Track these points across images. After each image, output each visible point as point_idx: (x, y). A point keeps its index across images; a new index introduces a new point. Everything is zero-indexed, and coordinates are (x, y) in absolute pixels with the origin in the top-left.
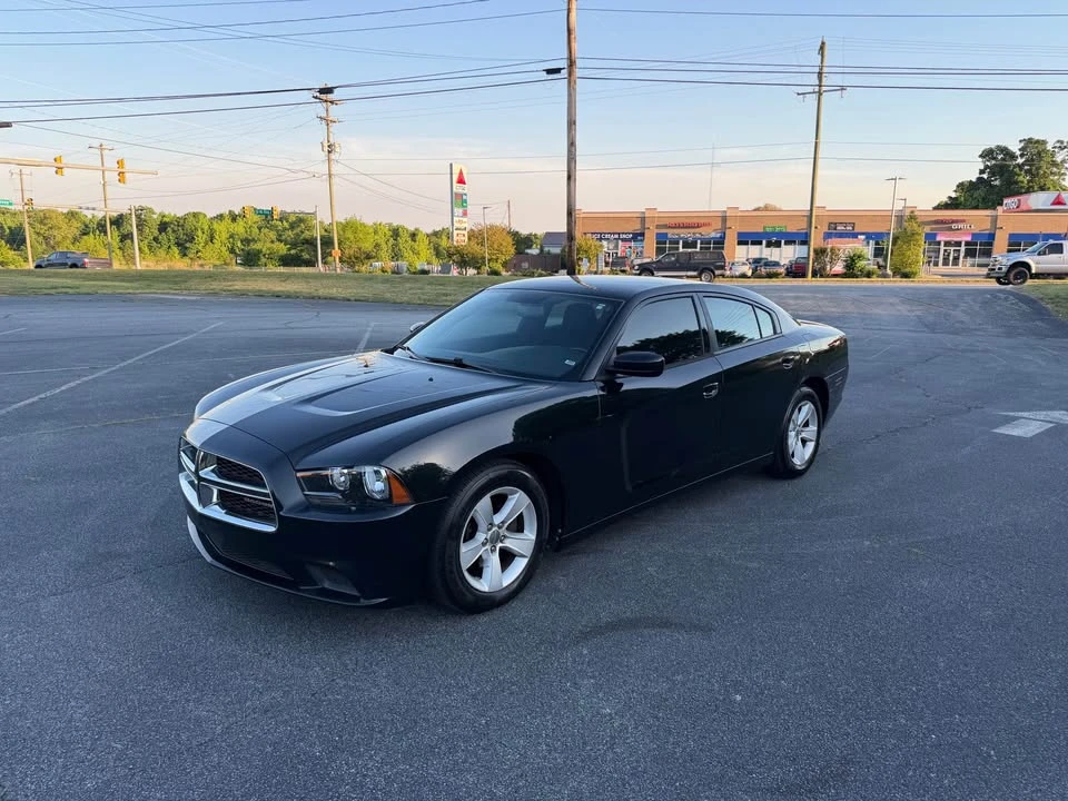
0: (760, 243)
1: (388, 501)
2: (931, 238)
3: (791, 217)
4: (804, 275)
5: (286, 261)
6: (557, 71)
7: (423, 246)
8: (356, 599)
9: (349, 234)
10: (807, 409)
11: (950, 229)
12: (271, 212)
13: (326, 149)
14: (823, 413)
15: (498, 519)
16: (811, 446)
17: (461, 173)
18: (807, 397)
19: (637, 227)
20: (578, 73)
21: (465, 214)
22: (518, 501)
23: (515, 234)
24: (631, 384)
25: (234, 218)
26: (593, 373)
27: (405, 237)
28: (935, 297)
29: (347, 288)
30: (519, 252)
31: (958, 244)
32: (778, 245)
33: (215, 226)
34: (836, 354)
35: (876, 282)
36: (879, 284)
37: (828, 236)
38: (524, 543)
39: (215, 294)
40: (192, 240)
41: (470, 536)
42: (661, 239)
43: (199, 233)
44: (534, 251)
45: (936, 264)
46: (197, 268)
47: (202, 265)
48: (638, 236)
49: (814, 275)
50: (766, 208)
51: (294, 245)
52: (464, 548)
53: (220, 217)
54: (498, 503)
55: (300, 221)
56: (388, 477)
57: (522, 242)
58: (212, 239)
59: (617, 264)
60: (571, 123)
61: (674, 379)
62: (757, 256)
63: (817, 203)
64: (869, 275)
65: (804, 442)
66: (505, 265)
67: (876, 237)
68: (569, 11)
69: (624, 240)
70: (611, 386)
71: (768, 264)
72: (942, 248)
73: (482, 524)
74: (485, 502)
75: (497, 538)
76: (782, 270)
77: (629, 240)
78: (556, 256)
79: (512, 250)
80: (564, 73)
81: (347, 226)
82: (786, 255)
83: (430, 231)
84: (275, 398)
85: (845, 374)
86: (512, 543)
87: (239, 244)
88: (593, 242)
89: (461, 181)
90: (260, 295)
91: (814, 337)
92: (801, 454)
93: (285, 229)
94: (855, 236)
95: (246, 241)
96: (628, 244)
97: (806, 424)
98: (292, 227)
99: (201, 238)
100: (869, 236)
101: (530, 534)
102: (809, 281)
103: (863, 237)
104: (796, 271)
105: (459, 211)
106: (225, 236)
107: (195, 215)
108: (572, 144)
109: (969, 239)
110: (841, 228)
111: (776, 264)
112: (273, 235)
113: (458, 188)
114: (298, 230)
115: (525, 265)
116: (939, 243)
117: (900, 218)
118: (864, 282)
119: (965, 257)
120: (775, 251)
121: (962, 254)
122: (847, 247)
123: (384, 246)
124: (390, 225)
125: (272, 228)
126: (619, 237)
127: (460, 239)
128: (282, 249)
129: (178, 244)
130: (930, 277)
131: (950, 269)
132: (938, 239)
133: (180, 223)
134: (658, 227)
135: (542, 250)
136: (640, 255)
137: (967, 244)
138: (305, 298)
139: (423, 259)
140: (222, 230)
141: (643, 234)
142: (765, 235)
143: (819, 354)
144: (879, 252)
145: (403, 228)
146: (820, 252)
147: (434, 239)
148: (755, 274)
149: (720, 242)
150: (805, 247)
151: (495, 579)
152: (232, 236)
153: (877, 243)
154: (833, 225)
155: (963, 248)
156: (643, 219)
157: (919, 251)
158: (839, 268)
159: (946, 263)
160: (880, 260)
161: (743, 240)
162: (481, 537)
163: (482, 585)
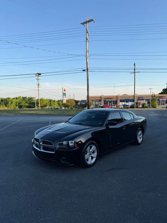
0: (124, 102)
1: (74, 147)
2: (158, 100)
3: (131, 96)
4: (134, 108)
5: (28, 107)
6: (85, 70)
7: (56, 103)
8: (69, 164)
9: (41, 101)
10: (140, 132)
11: (162, 98)
12: (26, 97)
13: (38, 85)
14: (143, 133)
15: (91, 151)
16: (141, 139)
17: (65, 89)
18: (140, 130)
19: (100, 99)
20: (89, 71)
21: (65, 97)
22: (94, 147)
23: (75, 101)
24: (111, 127)
25: (17, 98)
26: (104, 125)
27: (52, 102)
28: (160, 112)
29: (43, 112)
30: (76, 104)
31: (164, 101)
32: (128, 102)
33: (13, 100)
34: (144, 122)
35: (148, 109)
36: (149, 109)
37: (138, 100)
38: (95, 155)
39: (16, 114)
40: (8, 103)
41: (86, 154)
42: (105, 101)
43: (9, 102)
44: (79, 104)
45: (160, 105)
46: (9, 109)
47: (10, 108)
48: (100, 101)
49: (136, 108)
50: (125, 95)
51: (30, 104)
52: (86, 156)
53: (14, 98)
54: (91, 147)
55: (30, 99)
56: (74, 143)
57: (77, 102)
58: (12, 103)
59: (96, 106)
60: (88, 80)
61: (118, 126)
62: (124, 104)
63: (135, 94)
64: (147, 107)
65: (140, 138)
66: (73, 107)
67: (148, 100)
68: (87, 59)
69: (97, 101)
70: (107, 127)
71: (126, 106)
72: (161, 102)
73: (88, 151)
74: (89, 147)
75: (90, 154)
76: (129, 107)
77: (98, 101)
78: (84, 105)
79: (75, 104)
80: (86, 71)
81: (41, 100)
82: (130, 104)
83: (57, 100)
84: (51, 131)
85: (146, 126)
86: (93, 155)
87: (18, 104)
88: (92, 102)
89: (65, 91)
90: (26, 114)
91: (140, 119)
92: (140, 140)
93: (27, 101)
94: (143, 100)
95: (19, 103)
96: (98, 102)
97: (140, 135)
98: (29, 100)
99: (10, 103)
100: (146, 100)
101: (96, 154)
102: (135, 109)
103: (145, 100)
104: (132, 107)
105: (64, 96)
106: (15, 102)
107: (9, 98)
108: (88, 84)
109: (166, 100)
110: (141, 98)
111: (128, 106)
112: (25, 102)
113: (64, 92)
114: (30, 101)
115: (78, 107)
116: (160, 101)
117: (152, 96)
118: (146, 109)
119: (166, 103)
120: (128, 103)
121: (165, 103)
122: (142, 102)
123: (48, 103)
124: (49, 99)
125: (25, 100)
126: (96, 101)
127: (65, 102)
128: (27, 105)
129: (5, 104)
130: (159, 108)
131: (163, 106)
132: (160, 100)
133: (6, 100)
134: (104, 99)
135: (81, 103)
136: (101, 104)
137: (166, 101)
138: (35, 114)
139: (56, 106)
140: (14, 101)
141: (101, 100)
142: (125, 100)
143: (142, 122)
144: (148, 103)
145: (52, 100)
146: (137, 103)
147: (58, 102)
148: (124, 108)
149: (116, 102)
150: (134, 102)
151: (91, 162)
152: (16, 102)
153: (148, 101)
154: (139, 98)
155: (165, 102)
156: (101, 97)
157: (156, 102)
158: (141, 106)
159: (162, 105)
160: (149, 104)
161: (121, 101)
162: (88, 154)
163: (89, 163)
